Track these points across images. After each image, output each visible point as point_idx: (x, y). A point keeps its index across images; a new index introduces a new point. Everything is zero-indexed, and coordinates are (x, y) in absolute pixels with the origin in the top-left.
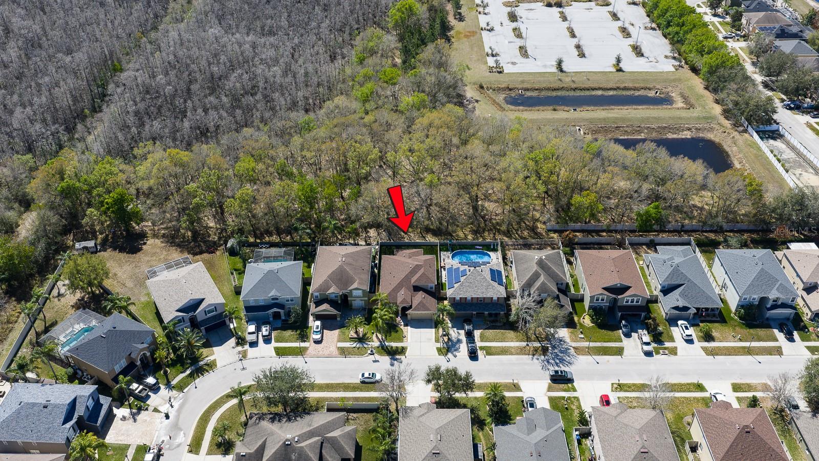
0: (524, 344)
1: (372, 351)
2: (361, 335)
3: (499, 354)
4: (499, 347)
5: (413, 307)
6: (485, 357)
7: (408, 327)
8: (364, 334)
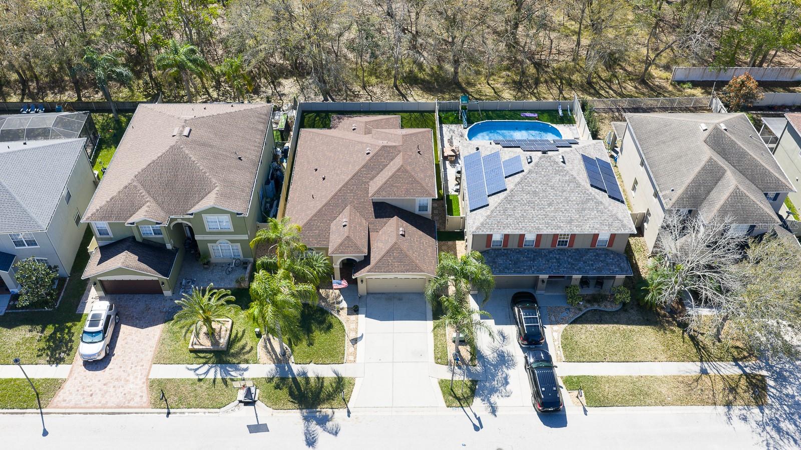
0: (693, 368)
2: (223, 341)
3: (624, 403)
4: (622, 379)
5: (373, 261)
6: (585, 411)
7: (360, 316)
8: (233, 336)
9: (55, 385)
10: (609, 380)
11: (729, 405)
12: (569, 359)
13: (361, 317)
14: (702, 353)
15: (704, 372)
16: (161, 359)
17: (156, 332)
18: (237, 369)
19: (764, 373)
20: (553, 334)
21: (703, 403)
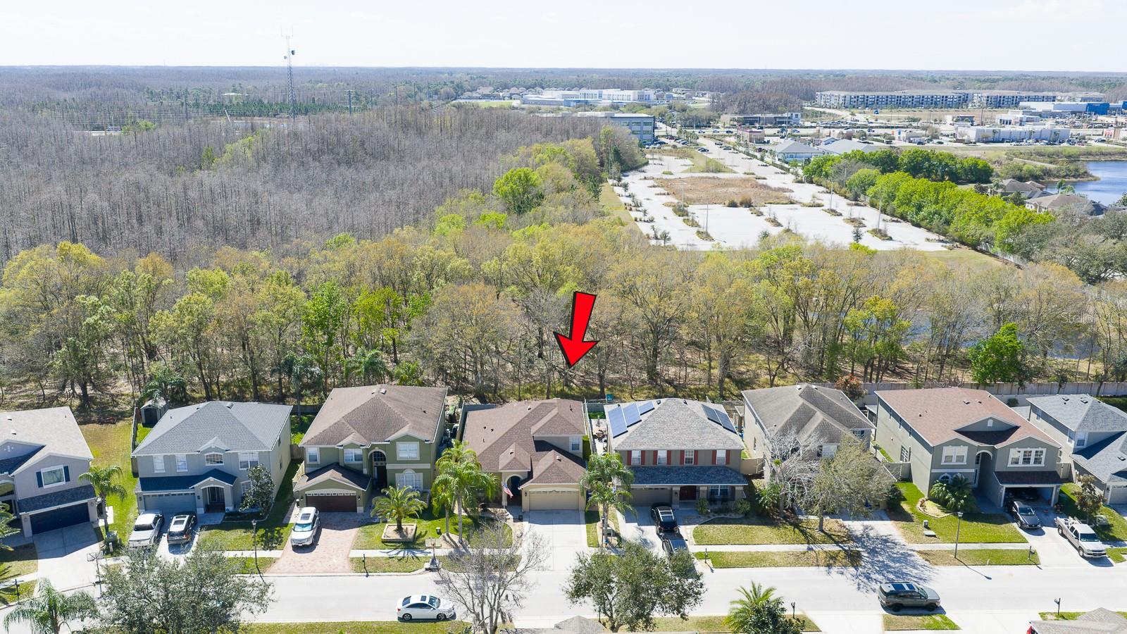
0: (804, 547)
1: (433, 562)
2: (410, 536)
3: (743, 565)
4: (743, 553)
5: (535, 475)
6: (712, 571)
7: (524, 523)
8: (417, 534)
9: (271, 561)
10: (731, 553)
11: (829, 566)
12: (699, 543)
13: (526, 524)
14: (809, 539)
15: (810, 549)
16: (357, 547)
17: (352, 533)
18: (422, 552)
19: (860, 549)
20: (686, 531)
21: (809, 565)
